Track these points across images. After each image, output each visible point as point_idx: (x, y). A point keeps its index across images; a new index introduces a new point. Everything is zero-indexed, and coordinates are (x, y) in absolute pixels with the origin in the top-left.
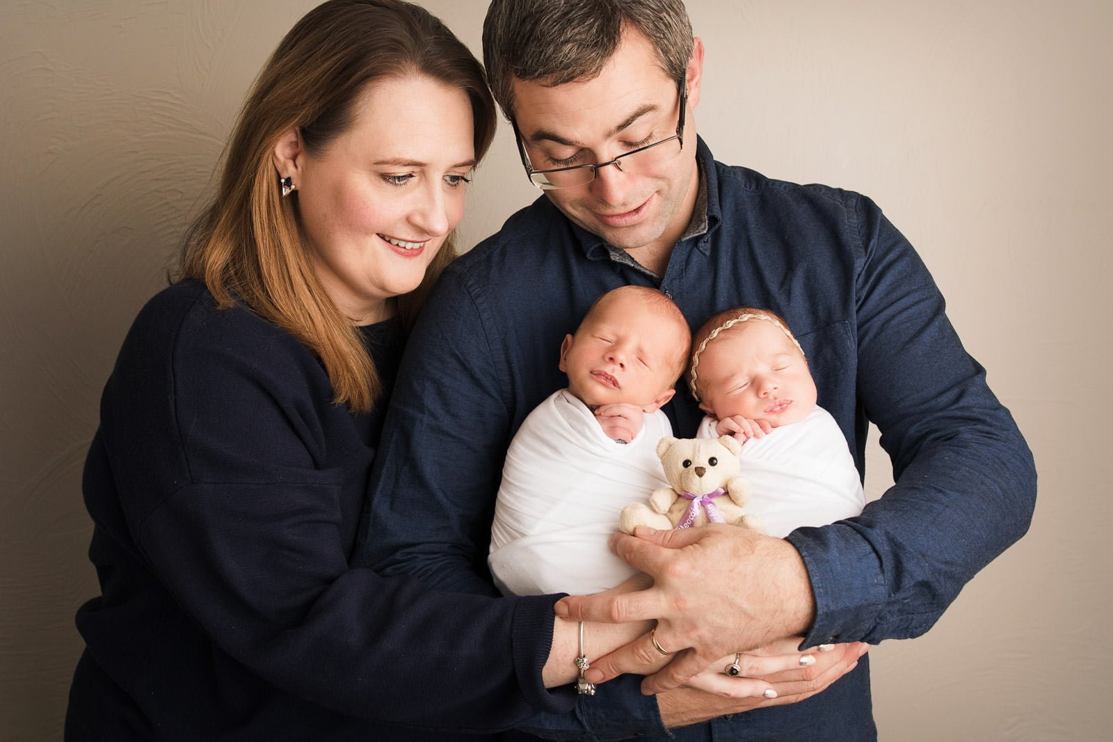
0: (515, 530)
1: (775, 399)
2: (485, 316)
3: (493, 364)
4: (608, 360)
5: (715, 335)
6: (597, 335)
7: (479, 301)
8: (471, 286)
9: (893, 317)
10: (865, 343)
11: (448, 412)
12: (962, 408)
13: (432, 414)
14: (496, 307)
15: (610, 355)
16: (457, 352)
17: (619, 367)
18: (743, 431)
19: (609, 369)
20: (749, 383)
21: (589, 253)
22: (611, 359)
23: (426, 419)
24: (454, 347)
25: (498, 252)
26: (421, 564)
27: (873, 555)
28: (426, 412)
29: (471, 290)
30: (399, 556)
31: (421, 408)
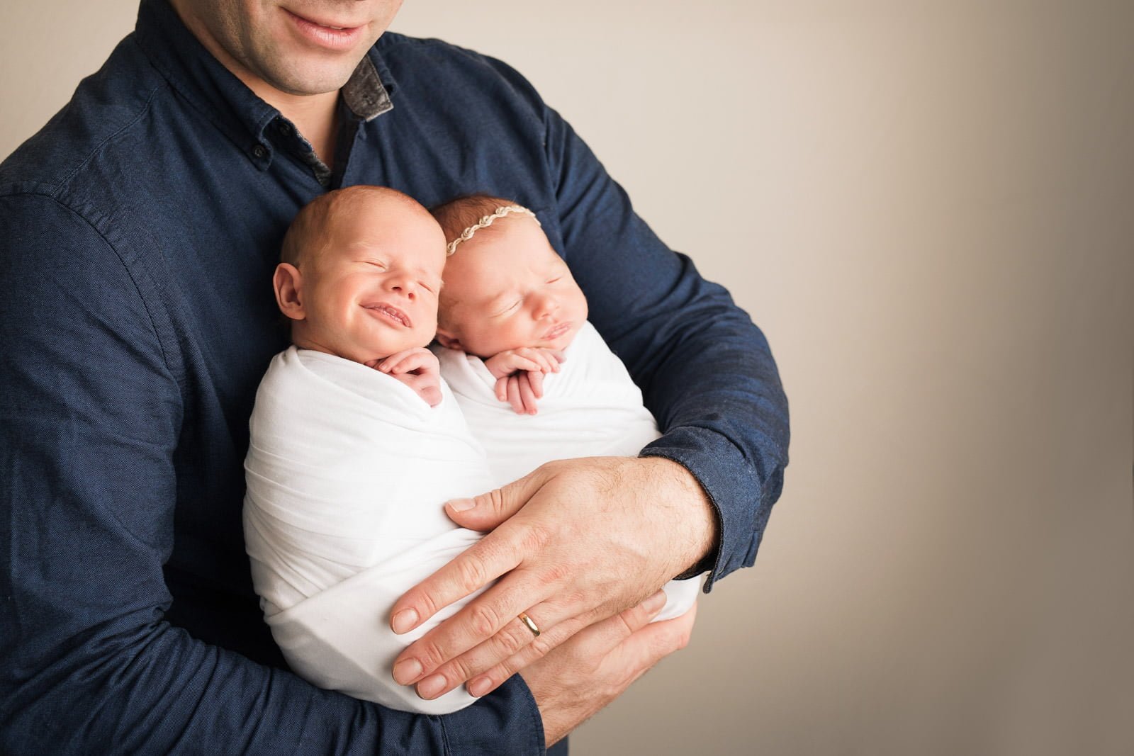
0: (338, 563)
2: (129, 259)
3: (153, 329)
4: (391, 290)
5: (470, 236)
6: (363, 259)
7: (113, 236)
8: (91, 214)
11: (104, 410)
12: (703, 299)
13: (83, 418)
14: (142, 244)
15: (396, 284)
16: (101, 318)
17: (406, 299)
18: (540, 368)
20: (521, 302)
21: (261, 134)
22: (397, 289)
23: (75, 427)
24: (92, 310)
25: (101, 157)
26: (132, 653)
27: (732, 445)
28: (73, 416)
29: (93, 220)
30: (89, 649)
31: (63, 410)
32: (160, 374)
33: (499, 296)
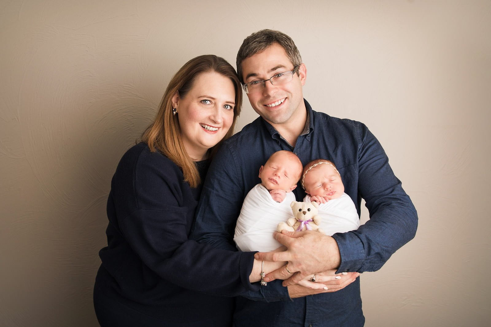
1: (330, 190)
2: (235, 158)
3: (237, 174)
4: (274, 175)
5: (310, 169)
6: (271, 166)
7: (233, 153)
8: (231, 148)
9: (371, 163)
10: (361, 172)
11: (222, 190)
12: (393, 195)
13: (217, 191)
14: (239, 156)
15: (275, 173)
16: (225, 170)
17: (278, 178)
18: (319, 201)
19: (275, 178)
20: (322, 185)
21: (272, 136)
22: (276, 175)
23: (215, 192)
24: (224, 168)
25: (240, 138)
26: (212, 240)
27: (361, 243)
28: (215, 189)
29: (231, 150)
30: (204, 237)
31: (213, 188)
32: (236, 185)
33: (316, 182)
